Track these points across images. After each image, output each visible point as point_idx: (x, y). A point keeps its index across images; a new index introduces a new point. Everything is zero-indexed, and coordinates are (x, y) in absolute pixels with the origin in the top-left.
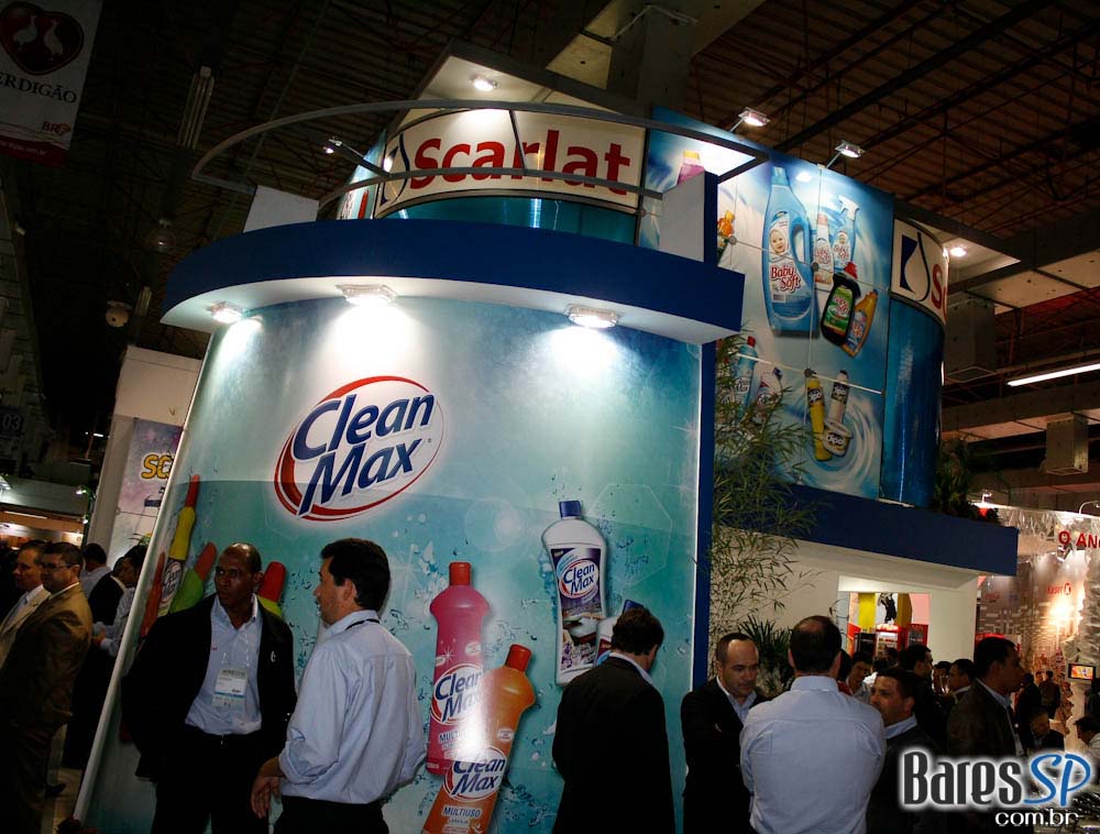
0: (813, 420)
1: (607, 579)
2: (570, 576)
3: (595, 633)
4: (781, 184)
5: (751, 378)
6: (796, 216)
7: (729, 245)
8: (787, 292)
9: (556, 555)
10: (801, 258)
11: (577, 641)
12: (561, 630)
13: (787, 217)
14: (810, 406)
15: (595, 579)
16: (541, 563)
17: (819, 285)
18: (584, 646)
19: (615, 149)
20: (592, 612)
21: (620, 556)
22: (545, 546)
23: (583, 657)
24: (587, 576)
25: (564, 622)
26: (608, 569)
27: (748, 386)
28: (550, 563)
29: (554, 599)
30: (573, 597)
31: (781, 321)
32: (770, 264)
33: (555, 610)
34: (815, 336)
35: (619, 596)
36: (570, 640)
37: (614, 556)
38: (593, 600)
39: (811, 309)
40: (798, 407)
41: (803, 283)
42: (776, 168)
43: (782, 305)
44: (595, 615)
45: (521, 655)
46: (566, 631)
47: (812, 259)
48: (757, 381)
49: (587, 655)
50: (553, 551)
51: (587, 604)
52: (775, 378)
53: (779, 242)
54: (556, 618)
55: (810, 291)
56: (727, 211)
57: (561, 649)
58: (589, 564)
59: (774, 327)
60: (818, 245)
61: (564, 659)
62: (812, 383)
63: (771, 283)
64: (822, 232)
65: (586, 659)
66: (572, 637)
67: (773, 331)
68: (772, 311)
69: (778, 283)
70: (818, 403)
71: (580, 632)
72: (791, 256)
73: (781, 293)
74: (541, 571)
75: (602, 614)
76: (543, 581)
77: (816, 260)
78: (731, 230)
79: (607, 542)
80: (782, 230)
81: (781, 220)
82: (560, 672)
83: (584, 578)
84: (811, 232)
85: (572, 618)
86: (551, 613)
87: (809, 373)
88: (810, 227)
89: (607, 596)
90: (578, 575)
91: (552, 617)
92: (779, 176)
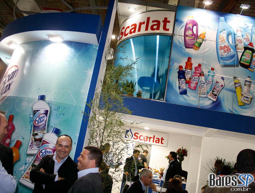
0: (237, 93)
1: (49, 120)
2: (37, 119)
3: (42, 138)
4: (223, 22)
5: (213, 80)
6: (229, 30)
7: (204, 41)
8: (226, 53)
9: (35, 112)
10: (231, 43)
11: (36, 140)
12: (32, 136)
13: (225, 31)
14: (236, 88)
15: (45, 120)
16: (30, 115)
17: (238, 50)
18: (37, 142)
19: (166, 19)
20: (42, 131)
21: (54, 113)
22: (32, 110)
23: (36, 145)
24: (43, 119)
25: (33, 134)
26: (49, 117)
27: (211, 83)
28: (33, 115)
29: (32, 126)
30: (37, 126)
31: (223, 62)
32: (219, 46)
33: (31, 130)
34: (237, 66)
35: (52, 126)
36: (33, 140)
37: (52, 113)
38: (43, 127)
39: (235, 58)
40: (231, 88)
41: (232, 50)
42: (221, 17)
43: (224, 57)
44: (43, 132)
45: (19, 144)
46: (33, 137)
47: (235, 43)
48: (215, 81)
49: (38, 145)
50: (34, 111)
51: (41, 128)
52: (222, 80)
53: (222, 39)
54: (31, 132)
55: (235, 53)
56: (203, 32)
57: (30, 142)
58: (44, 115)
59: (221, 64)
60: (237, 38)
61: (30, 146)
62: (236, 81)
63: (220, 51)
64: (239, 34)
65: (37, 146)
66: (34, 139)
67: (221, 66)
68: (220, 60)
69: (222, 51)
70: (239, 87)
71: (37, 137)
72: (227, 42)
73: (223, 54)
74: (30, 118)
75: (45, 132)
76: (30, 120)
77: (237, 43)
78: (205, 37)
79: (51, 108)
80: (224, 35)
81: (223, 32)
82: (28, 150)
83: (42, 119)
84: (235, 35)
85: (36, 132)
86: (30, 130)
87: (235, 78)
88: (234, 33)
89: (48, 126)
90: (40, 119)
91: (30, 132)
92: (222, 19)
